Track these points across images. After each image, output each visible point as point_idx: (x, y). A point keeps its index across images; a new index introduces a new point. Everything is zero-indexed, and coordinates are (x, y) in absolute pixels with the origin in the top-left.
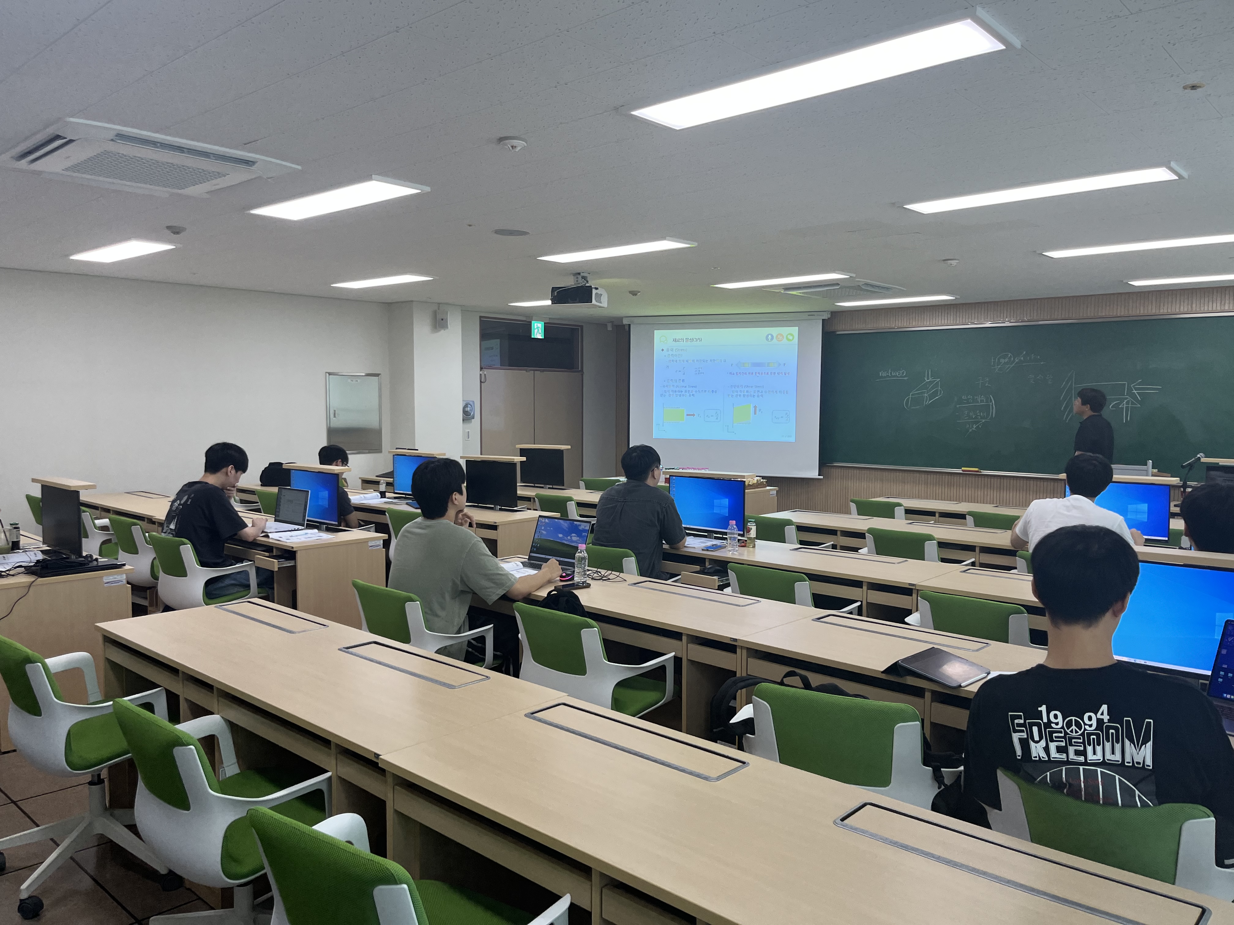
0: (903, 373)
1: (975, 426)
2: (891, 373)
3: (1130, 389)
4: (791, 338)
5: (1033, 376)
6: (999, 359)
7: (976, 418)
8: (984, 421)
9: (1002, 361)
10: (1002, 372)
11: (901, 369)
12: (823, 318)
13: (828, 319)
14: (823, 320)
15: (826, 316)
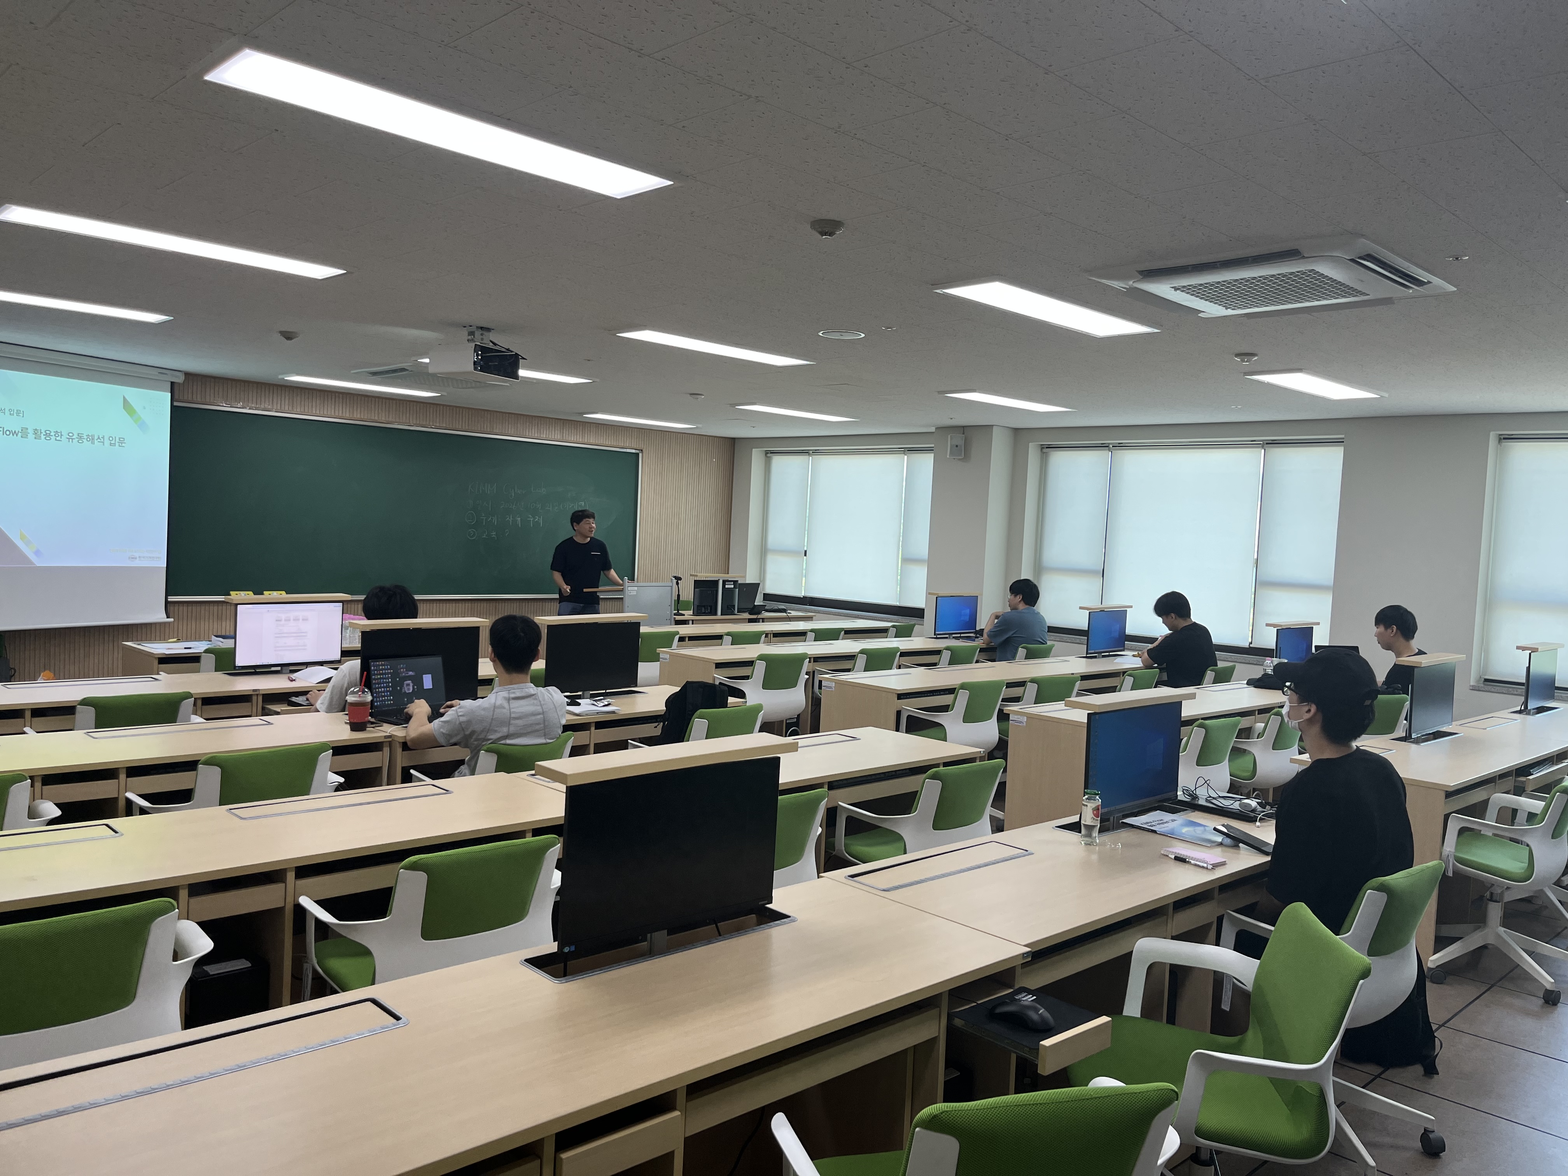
12: (172, 381)
13: (179, 384)
14: (172, 383)
15: (180, 379)
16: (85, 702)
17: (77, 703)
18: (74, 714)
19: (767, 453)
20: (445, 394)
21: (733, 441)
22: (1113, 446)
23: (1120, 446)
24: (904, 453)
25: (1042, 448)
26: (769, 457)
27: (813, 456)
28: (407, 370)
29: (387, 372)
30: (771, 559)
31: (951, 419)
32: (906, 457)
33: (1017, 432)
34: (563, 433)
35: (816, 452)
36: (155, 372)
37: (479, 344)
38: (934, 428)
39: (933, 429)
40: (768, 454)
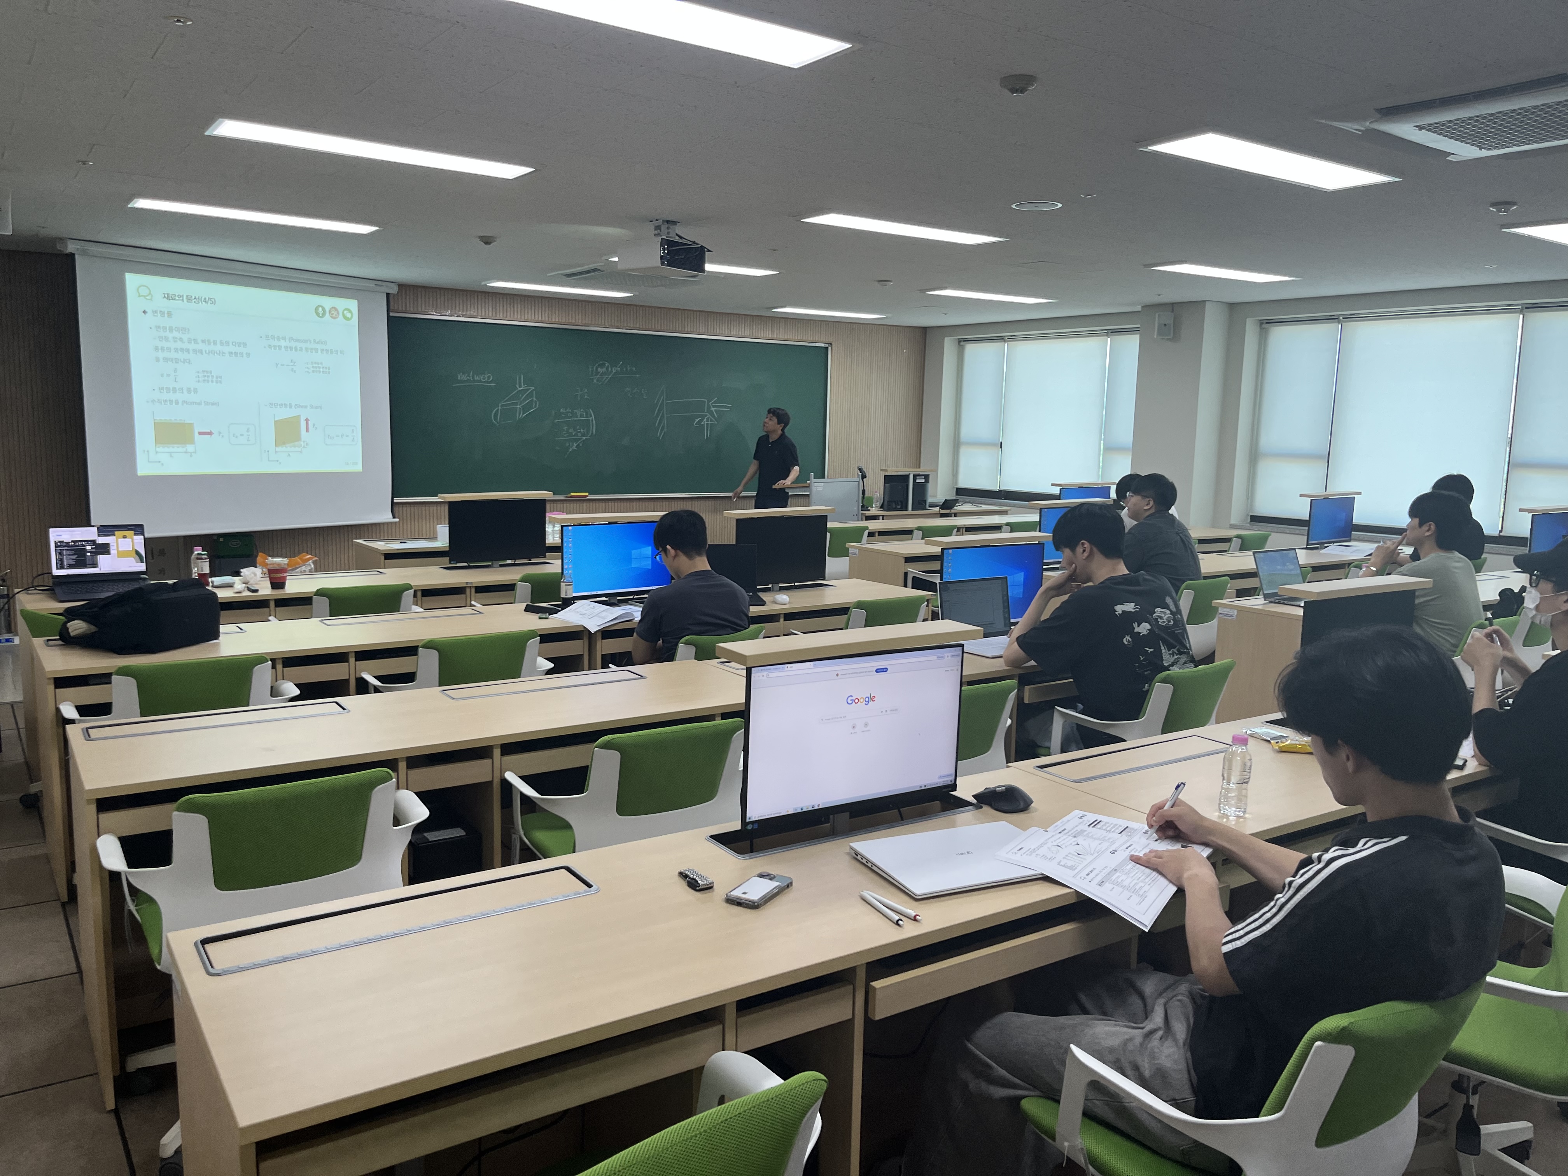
0: (489, 377)
1: (575, 445)
2: (473, 377)
3: (709, 407)
4: (349, 315)
5: (630, 389)
6: (597, 369)
7: (576, 435)
8: (584, 438)
9: (600, 370)
10: (600, 383)
11: (486, 372)
12: (388, 292)
13: (394, 295)
14: (388, 294)
15: (394, 290)
16: (320, 593)
17: (313, 594)
18: (311, 604)
19: (960, 341)
20: (637, 293)
21: (924, 330)
22: (1343, 318)
23: (1352, 318)
24: (1107, 336)
25: (1262, 324)
26: (962, 345)
27: (1009, 343)
28: (599, 270)
29: (581, 273)
30: (964, 451)
31: (1159, 295)
32: (1109, 339)
33: (1232, 306)
34: (753, 329)
35: (1013, 338)
36: (371, 285)
37: (665, 238)
38: (1140, 306)
39: (1139, 308)
40: (961, 343)
